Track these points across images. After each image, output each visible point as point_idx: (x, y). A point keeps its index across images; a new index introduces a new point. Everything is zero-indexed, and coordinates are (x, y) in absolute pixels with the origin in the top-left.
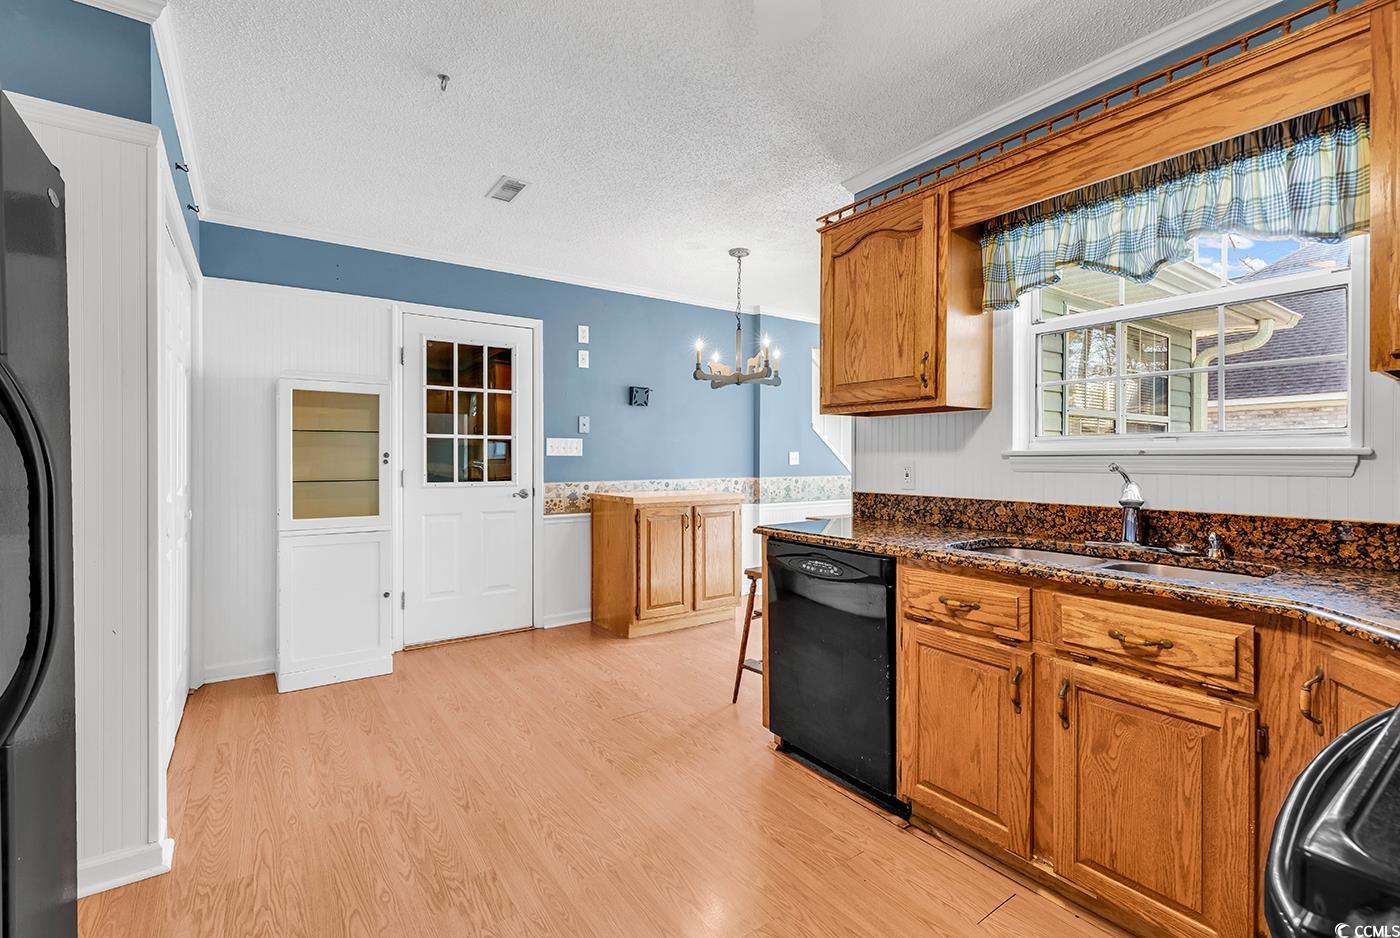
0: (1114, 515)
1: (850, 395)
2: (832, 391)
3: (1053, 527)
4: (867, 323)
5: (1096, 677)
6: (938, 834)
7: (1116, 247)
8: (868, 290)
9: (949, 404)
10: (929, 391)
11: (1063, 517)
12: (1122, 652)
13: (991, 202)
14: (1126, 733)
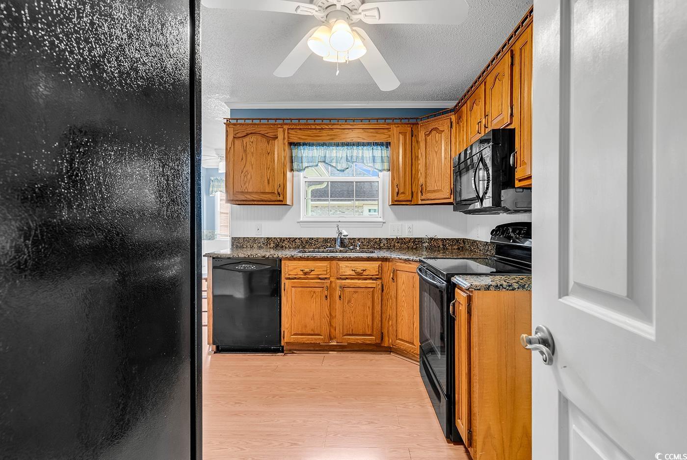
0: (332, 240)
1: (243, 197)
2: (233, 194)
3: (314, 245)
4: (252, 168)
5: (348, 283)
6: (295, 352)
7: (334, 161)
8: (253, 155)
9: (288, 204)
10: (281, 198)
11: (318, 242)
12: (355, 274)
13: (303, 137)
14: (355, 296)
